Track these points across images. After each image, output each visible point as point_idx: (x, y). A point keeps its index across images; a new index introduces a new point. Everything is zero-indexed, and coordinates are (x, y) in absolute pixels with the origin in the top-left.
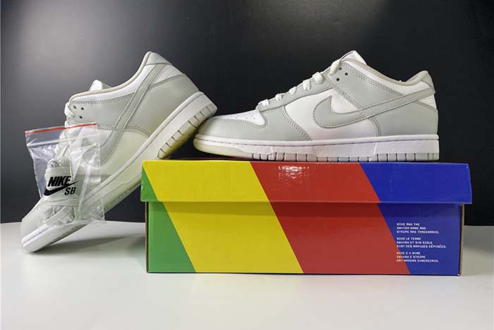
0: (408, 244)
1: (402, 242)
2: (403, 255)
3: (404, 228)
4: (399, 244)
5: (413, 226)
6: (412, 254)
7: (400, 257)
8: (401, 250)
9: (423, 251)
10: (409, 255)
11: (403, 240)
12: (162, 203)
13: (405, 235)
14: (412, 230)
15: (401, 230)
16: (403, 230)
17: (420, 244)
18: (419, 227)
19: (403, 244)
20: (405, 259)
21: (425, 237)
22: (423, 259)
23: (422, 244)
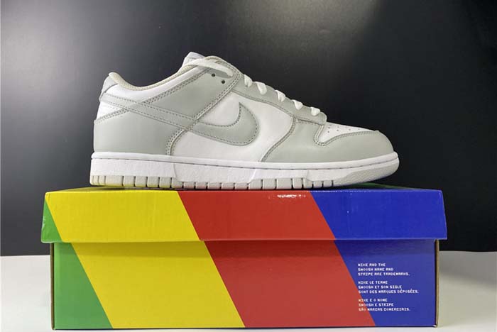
0: (372, 289)
1: (365, 287)
2: (366, 303)
3: (367, 269)
4: (361, 290)
5: (378, 267)
6: (377, 302)
7: (362, 306)
8: (363, 296)
9: (391, 298)
10: (373, 302)
11: (366, 285)
12: (70, 244)
13: (369, 278)
14: (377, 272)
15: (363, 272)
16: (366, 272)
17: (386, 289)
18: (385, 268)
19: (366, 289)
20: (370, 307)
21: (392, 281)
22: (391, 307)
23: (389, 289)
